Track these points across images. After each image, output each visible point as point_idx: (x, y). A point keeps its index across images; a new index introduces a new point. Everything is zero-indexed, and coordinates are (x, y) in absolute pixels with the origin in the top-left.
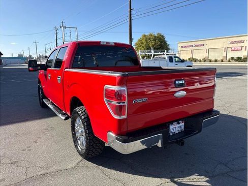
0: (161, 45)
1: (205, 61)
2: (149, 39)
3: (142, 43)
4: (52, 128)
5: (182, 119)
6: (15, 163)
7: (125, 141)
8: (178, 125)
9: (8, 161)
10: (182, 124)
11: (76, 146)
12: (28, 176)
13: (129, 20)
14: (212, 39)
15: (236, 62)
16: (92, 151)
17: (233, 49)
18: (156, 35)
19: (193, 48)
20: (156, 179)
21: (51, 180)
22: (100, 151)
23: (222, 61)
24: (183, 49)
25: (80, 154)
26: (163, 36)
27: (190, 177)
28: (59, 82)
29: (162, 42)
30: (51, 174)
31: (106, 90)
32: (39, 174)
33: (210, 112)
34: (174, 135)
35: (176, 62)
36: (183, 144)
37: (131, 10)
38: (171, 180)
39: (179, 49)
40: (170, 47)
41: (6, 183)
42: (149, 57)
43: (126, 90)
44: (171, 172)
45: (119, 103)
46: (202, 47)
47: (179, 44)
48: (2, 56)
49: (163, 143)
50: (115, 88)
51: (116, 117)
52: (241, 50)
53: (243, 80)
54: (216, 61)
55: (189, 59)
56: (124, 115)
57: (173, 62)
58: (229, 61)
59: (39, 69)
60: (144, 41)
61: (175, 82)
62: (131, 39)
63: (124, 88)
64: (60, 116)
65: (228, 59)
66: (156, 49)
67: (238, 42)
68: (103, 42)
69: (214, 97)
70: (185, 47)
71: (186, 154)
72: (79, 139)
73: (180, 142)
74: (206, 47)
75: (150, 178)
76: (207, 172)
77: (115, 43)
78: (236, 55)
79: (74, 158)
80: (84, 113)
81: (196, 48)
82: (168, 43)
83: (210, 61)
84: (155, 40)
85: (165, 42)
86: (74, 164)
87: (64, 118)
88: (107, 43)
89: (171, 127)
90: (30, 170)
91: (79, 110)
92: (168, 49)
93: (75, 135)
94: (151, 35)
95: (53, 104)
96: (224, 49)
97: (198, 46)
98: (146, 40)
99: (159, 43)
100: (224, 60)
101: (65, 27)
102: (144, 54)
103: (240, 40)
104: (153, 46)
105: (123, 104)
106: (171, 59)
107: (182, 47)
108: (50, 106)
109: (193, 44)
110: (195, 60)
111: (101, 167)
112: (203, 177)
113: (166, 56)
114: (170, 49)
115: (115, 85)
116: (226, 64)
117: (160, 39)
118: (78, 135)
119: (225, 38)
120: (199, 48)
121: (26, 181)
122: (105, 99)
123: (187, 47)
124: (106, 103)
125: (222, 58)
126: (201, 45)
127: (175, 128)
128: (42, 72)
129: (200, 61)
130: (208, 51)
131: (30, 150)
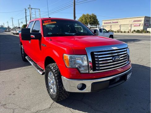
1: (118, 32)
2: (87, 17)
3: (82, 20)
6: (4, 105)
13: (73, 5)
15: (137, 33)
17: (135, 25)
18: (91, 15)
19: (111, 24)
23: (128, 32)
26: (95, 16)
29: (94, 20)
35: (104, 32)
39: (103, 24)
46: (117, 24)
47: (103, 21)
52: (140, 26)
53: (144, 44)
54: (125, 32)
55: (109, 31)
57: (102, 32)
58: (133, 32)
60: (84, 18)
62: (75, 17)
65: (132, 31)
66: (91, 24)
67: (138, 21)
70: (107, 23)
71: (125, 95)
74: (119, 24)
76: (143, 109)
78: (137, 29)
81: (113, 24)
83: (121, 32)
84: (90, 18)
85: (97, 20)
86: (49, 106)
90: (16, 111)
92: (99, 24)
94: (88, 15)
96: (129, 25)
97: (114, 23)
98: (85, 18)
99: (93, 20)
100: (130, 32)
103: (139, 20)
104: (89, 22)
107: (105, 23)
109: (111, 21)
113: (98, 28)
116: (131, 34)
119: (131, 18)
120: (115, 24)
123: (108, 23)
125: (128, 31)
126: (116, 22)
129: (115, 32)
130: (120, 26)
131: (14, 94)
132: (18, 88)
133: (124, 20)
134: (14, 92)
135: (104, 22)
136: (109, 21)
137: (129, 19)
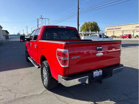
0: (95, 28)
2: (88, 25)
3: (84, 27)
4: (32, 73)
5: (101, 69)
6: (10, 90)
7: (67, 79)
8: (98, 72)
9: (6, 89)
10: (101, 71)
11: (43, 83)
12: (16, 98)
13: (77, 14)
14: (125, 25)
16: (51, 85)
17: (137, 30)
18: (92, 23)
19: (114, 30)
20: (86, 102)
21: (28, 100)
22: (55, 85)
24: (109, 30)
25: (45, 87)
26: (96, 23)
27: (105, 102)
28: (35, 47)
30: (28, 97)
31: (58, 51)
32: (22, 96)
33: (118, 65)
34: (96, 77)
35: (104, 38)
36: (101, 82)
37: (78, 9)
38: (94, 103)
39: (106, 30)
40: (100, 29)
41: (4, 101)
42: (88, 35)
43: (68, 51)
44: (94, 98)
45: (64, 58)
46: (119, 30)
48: (9, 34)
49: (89, 81)
50: (62, 50)
51: (63, 66)
55: (112, 36)
56: (67, 65)
57: (101, 37)
58: (135, 37)
59: (26, 41)
60: (85, 26)
61: (96, 48)
62: (78, 25)
63: (67, 50)
64: (36, 66)
65: (134, 36)
66: (92, 30)
68: (60, 26)
69: (120, 57)
71: (104, 89)
72: (45, 79)
73: (99, 81)
74: (122, 29)
75: (82, 101)
76: (115, 99)
77: (66, 27)
79: (41, 89)
80: (47, 64)
81: (116, 30)
82: (99, 27)
84: (91, 25)
85: (98, 27)
86: (41, 92)
87: (37, 67)
88: (62, 26)
89: (94, 73)
90: (17, 94)
91: (45, 62)
92: (99, 31)
93: (43, 76)
94: (89, 23)
95: (33, 60)
96: (132, 31)
97: (117, 29)
98: (87, 25)
99: (94, 27)
101: (43, 19)
102: (85, 33)
104: (90, 29)
105: (66, 59)
106: (100, 36)
108: (31, 61)
109: (114, 28)
110: (115, 37)
111: (56, 94)
112: (113, 102)
113: (97, 34)
114: (100, 30)
115: (62, 49)
117: (95, 25)
118: (44, 76)
119: (133, 24)
121: (15, 100)
122: (57, 56)
123: (111, 29)
124: (58, 58)
126: (119, 28)
127: (97, 73)
128: (28, 42)
129: (118, 37)
130: (123, 32)
131: (18, 84)
132: (22, 80)
133: (126, 26)
134: (18, 82)
135: (107, 28)
136: (112, 27)
137: (132, 25)
